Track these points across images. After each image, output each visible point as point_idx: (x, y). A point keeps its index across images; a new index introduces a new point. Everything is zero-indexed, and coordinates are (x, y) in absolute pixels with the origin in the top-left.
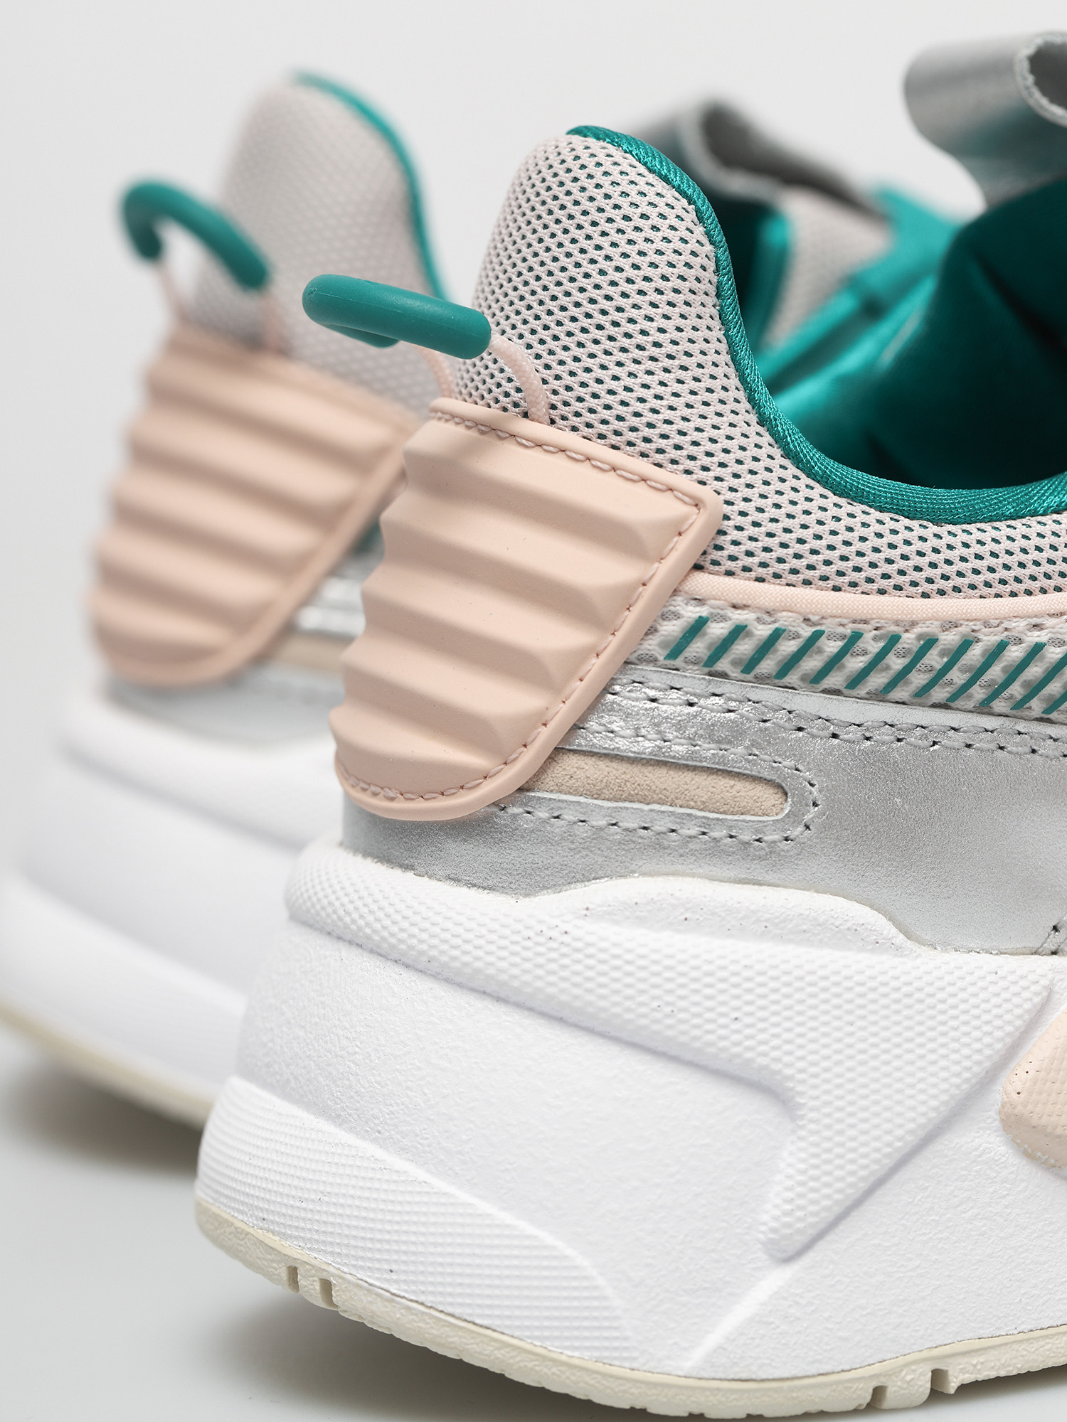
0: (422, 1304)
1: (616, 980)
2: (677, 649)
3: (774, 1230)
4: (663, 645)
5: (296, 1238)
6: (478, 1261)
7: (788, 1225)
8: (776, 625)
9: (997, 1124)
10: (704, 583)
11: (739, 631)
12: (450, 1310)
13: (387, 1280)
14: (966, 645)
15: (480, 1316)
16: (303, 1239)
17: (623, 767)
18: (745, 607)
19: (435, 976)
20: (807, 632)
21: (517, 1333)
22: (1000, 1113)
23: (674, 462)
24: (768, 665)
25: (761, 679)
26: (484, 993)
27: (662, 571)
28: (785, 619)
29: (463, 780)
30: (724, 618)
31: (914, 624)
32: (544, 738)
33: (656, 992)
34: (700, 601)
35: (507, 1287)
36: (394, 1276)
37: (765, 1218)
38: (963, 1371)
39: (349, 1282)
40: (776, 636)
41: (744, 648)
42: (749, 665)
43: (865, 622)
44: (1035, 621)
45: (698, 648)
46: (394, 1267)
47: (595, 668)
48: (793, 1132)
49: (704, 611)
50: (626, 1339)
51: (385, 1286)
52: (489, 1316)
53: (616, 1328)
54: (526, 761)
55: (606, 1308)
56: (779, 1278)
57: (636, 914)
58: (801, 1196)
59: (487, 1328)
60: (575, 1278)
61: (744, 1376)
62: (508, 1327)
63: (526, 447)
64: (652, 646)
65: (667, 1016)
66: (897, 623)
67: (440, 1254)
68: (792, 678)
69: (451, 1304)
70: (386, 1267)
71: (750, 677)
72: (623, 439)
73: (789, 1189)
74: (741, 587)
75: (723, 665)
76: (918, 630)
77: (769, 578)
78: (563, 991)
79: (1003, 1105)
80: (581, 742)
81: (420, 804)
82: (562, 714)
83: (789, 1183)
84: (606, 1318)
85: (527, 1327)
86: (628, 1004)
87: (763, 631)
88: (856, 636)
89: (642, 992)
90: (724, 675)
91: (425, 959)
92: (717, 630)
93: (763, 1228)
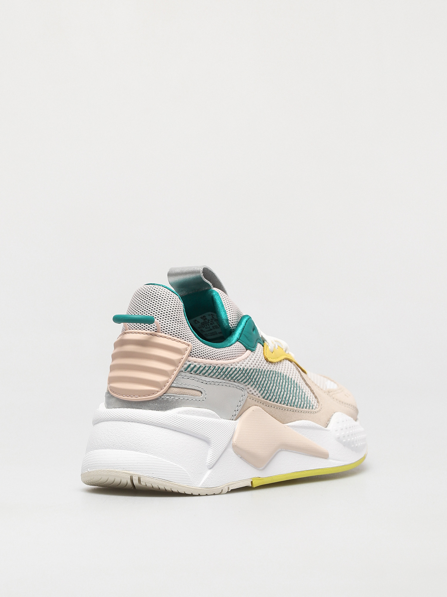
0: (159, 478)
1: (185, 423)
2: (186, 369)
3: (209, 463)
4: (184, 369)
5: (132, 470)
6: (168, 470)
7: (211, 462)
8: (200, 365)
9: (232, 447)
10: (190, 358)
11: (195, 366)
12: (164, 479)
13: (152, 475)
14: (224, 368)
15: (169, 479)
16: (134, 470)
17: (180, 389)
18: (196, 362)
19: (153, 425)
20: (204, 366)
21: (175, 482)
22: (232, 445)
23: (176, 336)
24: (198, 372)
25: (197, 374)
26: (162, 427)
27: (185, 356)
28: (201, 364)
29: (153, 392)
30: (193, 364)
31: (217, 365)
32: (168, 385)
33: (192, 425)
34: (189, 361)
35: (173, 474)
36: (154, 474)
37: (207, 462)
38: (231, 487)
39: (145, 476)
40: (200, 367)
41: (195, 369)
42: (196, 372)
43: (211, 364)
44: (231, 364)
45: (189, 369)
46: (153, 473)
47: (175, 373)
48: (210, 448)
49: (190, 363)
50: (191, 482)
51: (152, 476)
52: (170, 479)
53: (190, 480)
54: (165, 388)
55: (188, 477)
56: (209, 472)
57: (187, 413)
58: (213, 458)
59: (170, 481)
60: (184, 472)
61: (207, 487)
62: (173, 481)
63: (168, 339)
64: (183, 369)
65: (193, 429)
66: (215, 364)
67: (162, 470)
68: (201, 374)
69: (164, 478)
70: (152, 473)
71: (195, 374)
72: (175, 335)
73: (211, 457)
74: (194, 359)
75: (192, 372)
76: (218, 366)
77: (194, 356)
78: (177, 425)
79: (233, 444)
80: (174, 385)
81: (130, 398)
82: (171, 381)
83: (211, 456)
84: (188, 478)
85: (177, 481)
86: (187, 427)
87: (198, 366)
88: (210, 367)
89: (190, 425)
90: (192, 374)
91: (151, 422)
92: (192, 366)
93: (207, 463)
